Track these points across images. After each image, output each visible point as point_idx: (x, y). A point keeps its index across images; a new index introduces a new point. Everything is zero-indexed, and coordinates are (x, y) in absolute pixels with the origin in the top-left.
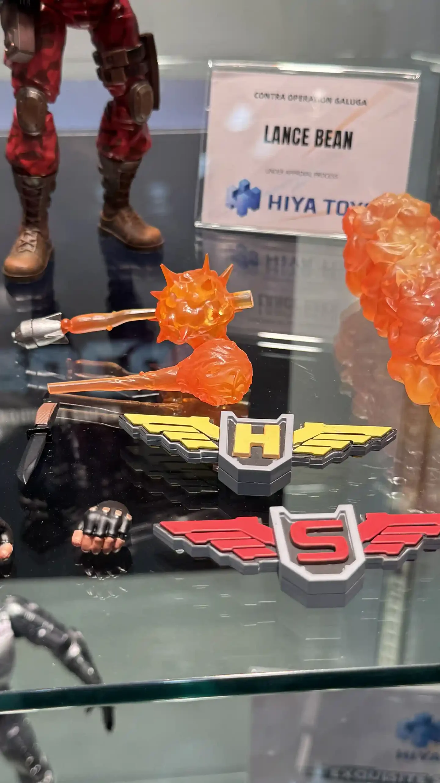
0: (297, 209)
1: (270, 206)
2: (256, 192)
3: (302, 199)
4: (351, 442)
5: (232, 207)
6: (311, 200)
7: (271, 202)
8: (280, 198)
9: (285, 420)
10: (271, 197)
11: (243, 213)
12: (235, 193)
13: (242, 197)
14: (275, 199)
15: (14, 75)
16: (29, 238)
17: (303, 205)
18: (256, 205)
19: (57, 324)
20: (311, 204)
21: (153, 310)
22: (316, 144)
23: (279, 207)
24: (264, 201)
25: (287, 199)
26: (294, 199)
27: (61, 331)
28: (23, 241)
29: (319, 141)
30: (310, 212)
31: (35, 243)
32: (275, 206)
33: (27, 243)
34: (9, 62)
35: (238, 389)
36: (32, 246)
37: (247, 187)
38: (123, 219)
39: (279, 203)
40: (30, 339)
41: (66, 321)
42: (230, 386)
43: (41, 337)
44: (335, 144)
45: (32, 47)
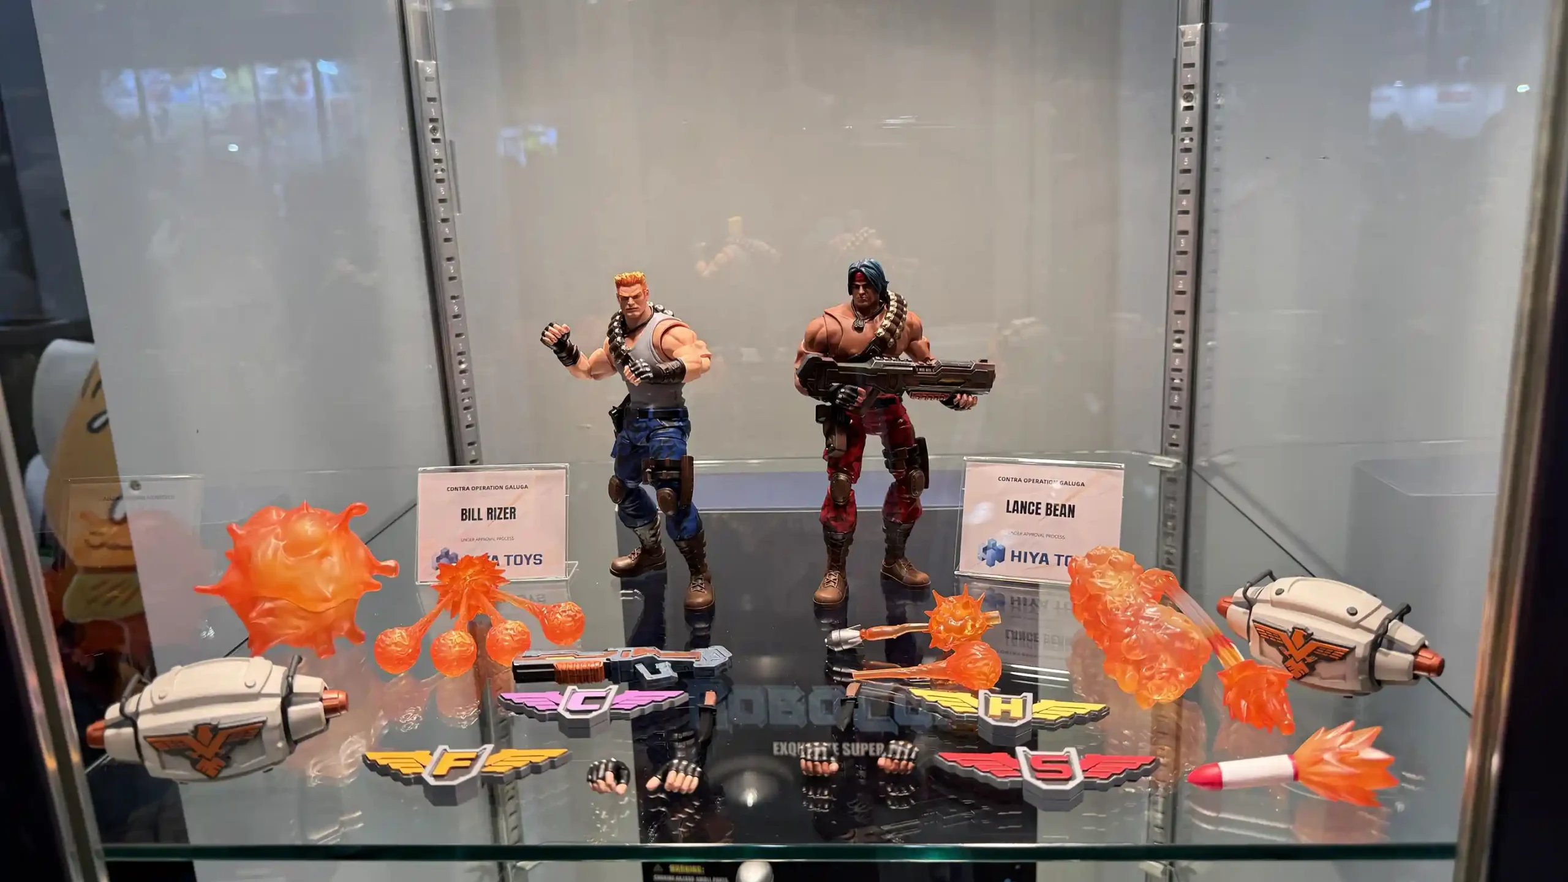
0: (1034, 562)
1: (1012, 560)
2: (1001, 548)
3: (1038, 554)
4: (1075, 713)
5: (983, 559)
6: (1045, 555)
7: (1013, 556)
8: (1020, 553)
9: (1026, 697)
10: (1013, 552)
11: (991, 564)
12: (985, 550)
13: (990, 552)
14: (1017, 554)
15: (829, 466)
16: (832, 578)
17: (1038, 559)
18: (1001, 559)
19: (857, 633)
20: (1045, 558)
21: (927, 624)
22: (1047, 514)
23: (1019, 561)
24: (1008, 555)
25: (1026, 553)
26: (1031, 553)
27: (860, 638)
28: (828, 579)
29: (1049, 512)
30: (1044, 563)
31: (836, 582)
32: (1016, 559)
33: (831, 581)
34: (826, 457)
35: (991, 676)
36: (835, 583)
37: (994, 545)
38: (900, 565)
39: (1019, 557)
40: (838, 643)
41: (863, 630)
42: (985, 674)
43: (846, 642)
44: (1061, 514)
45: (844, 448)
